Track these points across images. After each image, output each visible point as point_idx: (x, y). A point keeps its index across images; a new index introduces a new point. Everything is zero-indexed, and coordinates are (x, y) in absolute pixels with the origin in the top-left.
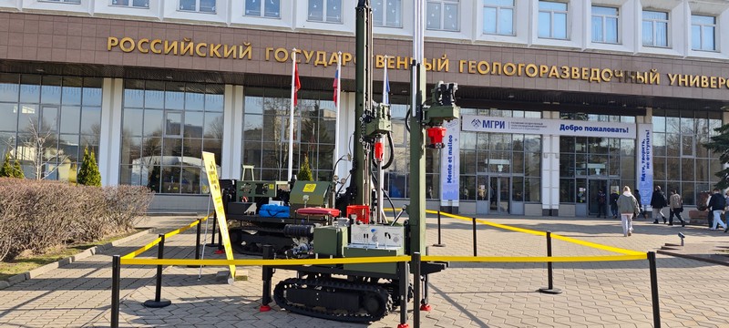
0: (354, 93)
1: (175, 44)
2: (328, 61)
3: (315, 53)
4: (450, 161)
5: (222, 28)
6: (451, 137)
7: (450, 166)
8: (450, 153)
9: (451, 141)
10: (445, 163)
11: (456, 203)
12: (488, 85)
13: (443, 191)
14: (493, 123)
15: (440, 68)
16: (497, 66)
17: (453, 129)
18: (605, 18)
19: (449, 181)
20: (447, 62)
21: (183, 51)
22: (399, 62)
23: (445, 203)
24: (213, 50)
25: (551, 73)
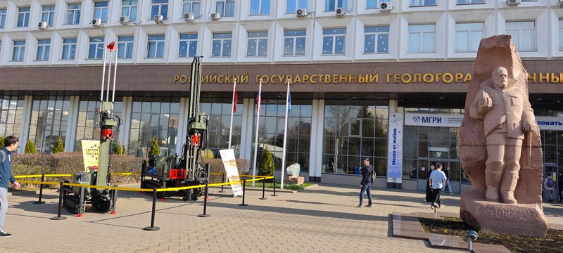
0: (323, 100)
1: (207, 77)
2: (302, 80)
3: (285, 76)
4: (395, 148)
5: (233, 66)
6: (395, 130)
7: (394, 152)
8: (395, 142)
9: (395, 133)
10: (390, 149)
11: (399, 181)
12: (410, 91)
13: (389, 171)
14: (432, 119)
15: (371, 80)
16: (417, 76)
17: (398, 124)
18: (520, 31)
19: (394, 164)
20: (377, 76)
21: (211, 80)
22: (341, 78)
23: (390, 180)
24: (227, 79)
25: (466, 79)
